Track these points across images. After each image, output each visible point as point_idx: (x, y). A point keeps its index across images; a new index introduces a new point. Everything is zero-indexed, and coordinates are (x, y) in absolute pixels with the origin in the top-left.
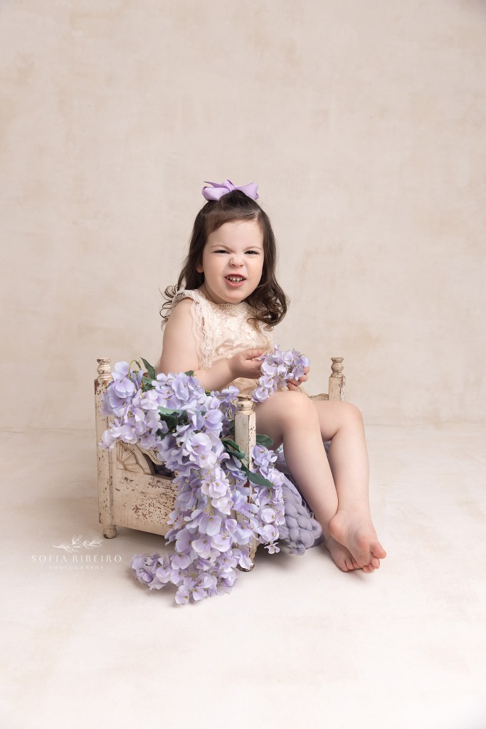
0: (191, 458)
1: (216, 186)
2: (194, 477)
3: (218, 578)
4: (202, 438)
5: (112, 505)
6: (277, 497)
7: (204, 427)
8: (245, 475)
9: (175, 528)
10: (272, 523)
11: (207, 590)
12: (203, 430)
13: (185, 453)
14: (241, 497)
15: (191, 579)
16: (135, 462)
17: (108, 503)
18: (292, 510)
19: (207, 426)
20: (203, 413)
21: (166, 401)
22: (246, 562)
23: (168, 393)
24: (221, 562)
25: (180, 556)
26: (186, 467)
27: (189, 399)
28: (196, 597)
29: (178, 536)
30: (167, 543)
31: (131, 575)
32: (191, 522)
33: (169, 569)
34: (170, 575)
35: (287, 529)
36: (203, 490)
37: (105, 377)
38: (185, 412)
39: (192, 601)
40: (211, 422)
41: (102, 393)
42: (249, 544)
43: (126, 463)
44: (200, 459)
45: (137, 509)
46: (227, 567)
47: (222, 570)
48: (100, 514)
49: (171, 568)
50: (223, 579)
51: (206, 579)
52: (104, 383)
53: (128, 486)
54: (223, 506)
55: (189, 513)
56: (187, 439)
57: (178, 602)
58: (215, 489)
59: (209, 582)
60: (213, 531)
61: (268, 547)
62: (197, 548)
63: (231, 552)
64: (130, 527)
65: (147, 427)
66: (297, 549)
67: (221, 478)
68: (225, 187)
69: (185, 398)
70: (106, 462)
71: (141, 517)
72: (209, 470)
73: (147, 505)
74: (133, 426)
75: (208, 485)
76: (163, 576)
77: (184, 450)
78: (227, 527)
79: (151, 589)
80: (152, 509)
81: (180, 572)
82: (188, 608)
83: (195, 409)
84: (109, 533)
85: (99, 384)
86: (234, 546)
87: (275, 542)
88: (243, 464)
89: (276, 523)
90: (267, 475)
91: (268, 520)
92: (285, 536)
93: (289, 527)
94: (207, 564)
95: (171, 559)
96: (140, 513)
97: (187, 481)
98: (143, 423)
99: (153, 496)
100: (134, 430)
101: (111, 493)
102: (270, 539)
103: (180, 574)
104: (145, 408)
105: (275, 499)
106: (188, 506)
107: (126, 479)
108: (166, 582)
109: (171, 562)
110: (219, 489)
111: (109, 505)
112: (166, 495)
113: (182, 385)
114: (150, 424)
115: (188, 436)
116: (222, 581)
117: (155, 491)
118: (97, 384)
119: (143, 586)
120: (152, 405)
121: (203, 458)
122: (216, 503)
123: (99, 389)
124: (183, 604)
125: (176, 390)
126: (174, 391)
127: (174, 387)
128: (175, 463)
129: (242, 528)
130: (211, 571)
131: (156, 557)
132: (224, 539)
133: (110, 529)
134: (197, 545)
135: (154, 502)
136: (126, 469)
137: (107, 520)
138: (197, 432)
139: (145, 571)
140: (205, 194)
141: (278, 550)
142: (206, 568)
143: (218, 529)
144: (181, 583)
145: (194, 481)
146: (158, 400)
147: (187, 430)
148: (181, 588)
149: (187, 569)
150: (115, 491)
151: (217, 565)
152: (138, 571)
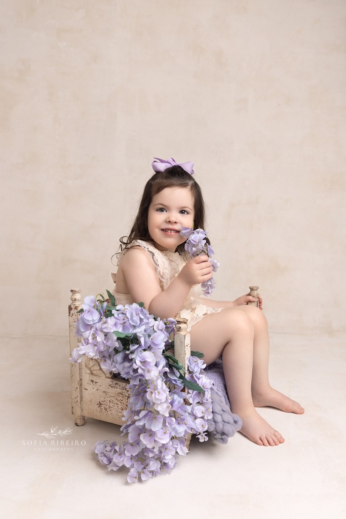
0: (140, 371)
1: (162, 161)
2: (142, 385)
3: (161, 462)
4: (148, 356)
5: (81, 400)
6: (206, 396)
7: (150, 346)
8: (182, 382)
9: (128, 423)
10: (202, 418)
11: (152, 472)
12: (149, 348)
13: (135, 367)
14: (178, 399)
15: (141, 463)
16: (99, 368)
17: (79, 399)
18: (218, 409)
19: (152, 346)
20: (149, 336)
21: (122, 326)
22: (183, 450)
23: (124, 319)
24: (163, 450)
25: (132, 445)
26: (137, 376)
27: (140, 324)
28: (143, 477)
29: (130, 429)
30: (122, 435)
31: (95, 457)
32: (139, 420)
33: (123, 455)
34: (124, 460)
35: (213, 423)
36: (148, 396)
37: (76, 303)
38: (135, 334)
39: (140, 480)
40: (156, 343)
41: (74, 315)
42: (184, 436)
43: (92, 369)
44: (146, 372)
45: (100, 404)
46: (168, 455)
47: (164, 456)
48: (73, 407)
49: (125, 455)
50: (165, 464)
51: (151, 463)
52: (76, 308)
53: (94, 387)
54: (163, 409)
55: (138, 413)
56: (137, 356)
57: (129, 481)
58: (157, 397)
59: (154, 466)
60: (157, 427)
61: (199, 436)
62: (145, 441)
63: (171, 443)
64: (95, 418)
65: (107, 345)
66: (222, 439)
67: (162, 387)
68: (169, 163)
69: (137, 324)
70: (77, 368)
71: (104, 410)
72: (153, 381)
73: (108, 402)
74: (95, 345)
75: (152, 393)
76: (118, 460)
77: (134, 364)
78: (167, 424)
79: (109, 470)
80: (111, 405)
81: (132, 458)
82: (137, 486)
83: (143, 332)
84: (79, 422)
85: (72, 309)
86: (172, 438)
87: (204, 432)
88: (180, 374)
89: (206, 418)
90: (199, 379)
91: (199, 415)
92: (212, 429)
93: (215, 422)
94: (153, 452)
95: (125, 447)
96: (103, 408)
97: (137, 387)
98: (103, 342)
99: (112, 395)
100: (96, 348)
101: (81, 391)
102: (201, 430)
103: (131, 459)
104: (105, 330)
105: (205, 398)
106: (138, 408)
107: (92, 381)
108: (121, 465)
109: (125, 449)
110: (160, 396)
111: (79, 401)
112: (122, 394)
113: (134, 314)
114: (109, 343)
115: (137, 354)
116: (164, 465)
117: (113, 391)
118: (70, 308)
119: (103, 467)
120: (111, 329)
121: (149, 371)
122: (157, 407)
123: (72, 312)
124: (134, 483)
125: (129, 317)
126: (128, 318)
127: (128, 315)
128: (128, 373)
129: (179, 424)
130: (156, 457)
131: (113, 445)
132: (165, 433)
133: (80, 419)
134: (144, 438)
135: (113, 399)
136: (92, 374)
137: (78, 412)
138: (145, 350)
139: (105, 456)
140: (154, 167)
141: (207, 439)
142: (151, 455)
143: (161, 425)
144: (132, 466)
145: (142, 387)
146: (115, 325)
147: (137, 348)
148: (132, 470)
149: (137, 455)
150: (84, 390)
151: (161, 452)
152: (99, 455)
